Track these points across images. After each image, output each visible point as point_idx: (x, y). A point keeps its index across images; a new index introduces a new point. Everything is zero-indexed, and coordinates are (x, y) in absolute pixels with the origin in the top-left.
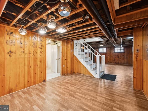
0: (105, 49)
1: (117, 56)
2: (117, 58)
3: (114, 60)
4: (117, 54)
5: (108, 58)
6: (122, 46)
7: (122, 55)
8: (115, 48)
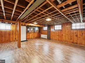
0: (60, 26)
1: (75, 34)
2: (75, 37)
3: (71, 39)
4: (75, 31)
5: (64, 36)
6: (82, 21)
7: (82, 34)
8: (73, 24)
